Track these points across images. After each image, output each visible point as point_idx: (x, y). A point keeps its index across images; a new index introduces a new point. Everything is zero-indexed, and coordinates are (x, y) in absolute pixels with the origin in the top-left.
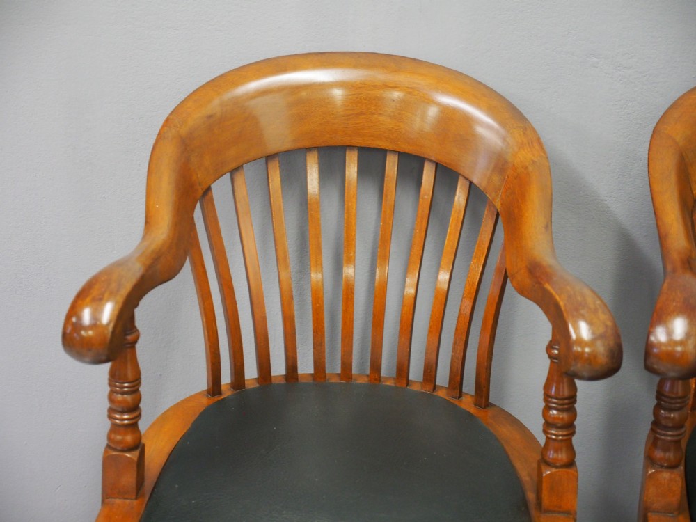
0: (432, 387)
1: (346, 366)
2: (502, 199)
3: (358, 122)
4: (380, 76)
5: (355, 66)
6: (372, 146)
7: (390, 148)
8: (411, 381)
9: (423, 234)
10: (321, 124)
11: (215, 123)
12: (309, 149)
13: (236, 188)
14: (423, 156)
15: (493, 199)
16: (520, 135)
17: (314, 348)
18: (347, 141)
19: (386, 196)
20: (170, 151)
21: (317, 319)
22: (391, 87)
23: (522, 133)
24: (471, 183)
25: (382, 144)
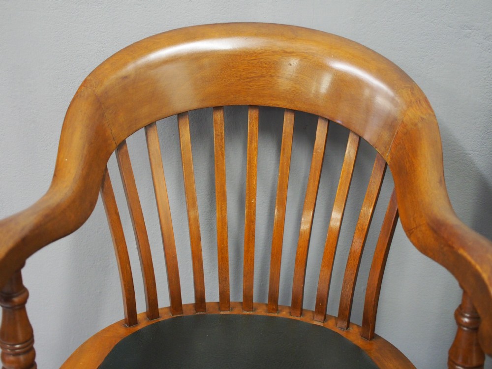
0: (323, 318)
1: (248, 297)
2: (391, 153)
3: (259, 83)
4: (279, 44)
5: (257, 35)
6: (271, 105)
7: (288, 106)
8: (304, 310)
9: (317, 183)
10: (226, 86)
11: (130, 84)
12: (217, 108)
13: (150, 143)
14: (316, 114)
15: (383, 154)
16: (408, 95)
17: (219, 283)
18: (249, 101)
19: (284, 149)
20: (85, 109)
21: (222, 258)
22: (289, 53)
23: (410, 93)
24: (360, 138)
25: (281, 104)
